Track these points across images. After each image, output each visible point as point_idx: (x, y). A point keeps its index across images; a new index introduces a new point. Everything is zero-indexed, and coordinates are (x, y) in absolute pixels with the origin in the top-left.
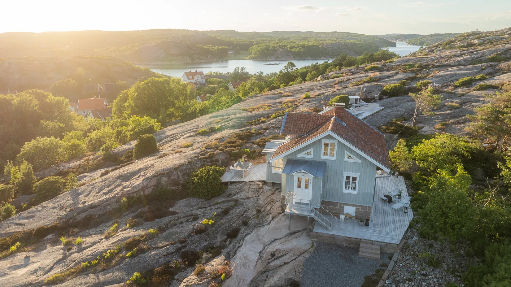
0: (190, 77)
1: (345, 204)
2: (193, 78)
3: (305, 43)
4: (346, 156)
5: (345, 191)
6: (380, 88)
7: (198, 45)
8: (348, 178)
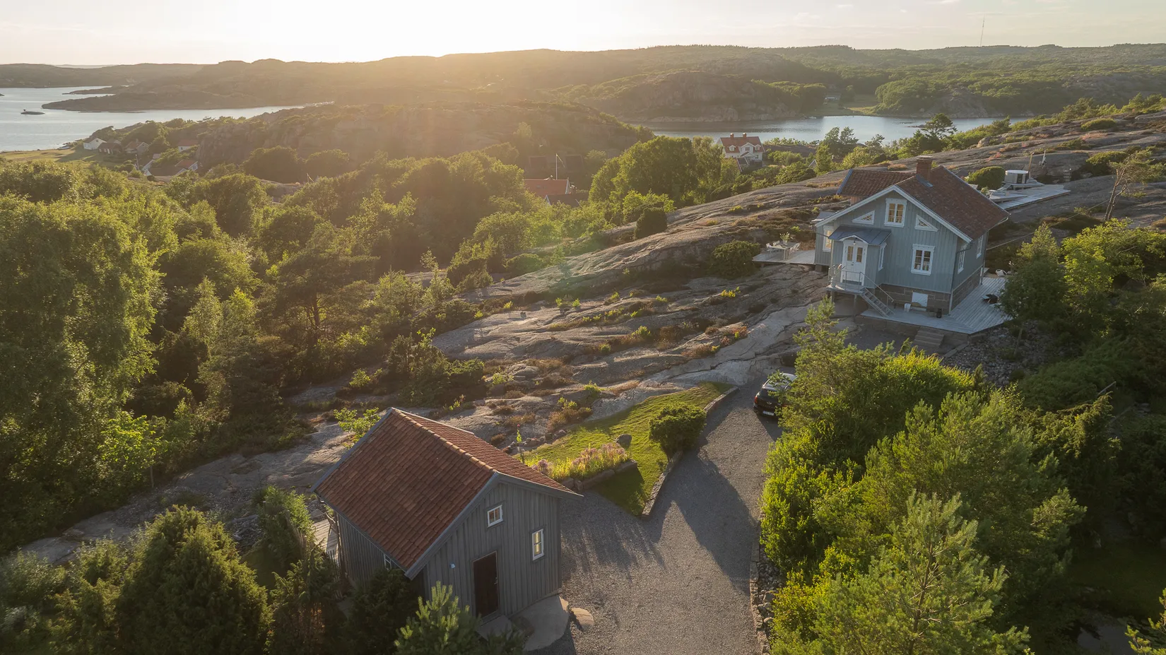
0: (732, 148)
1: (916, 290)
2: (737, 150)
3: (1025, 77)
4: (917, 222)
5: (913, 271)
6: (1082, 159)
7: (756, 82)
8: (919, 253)
